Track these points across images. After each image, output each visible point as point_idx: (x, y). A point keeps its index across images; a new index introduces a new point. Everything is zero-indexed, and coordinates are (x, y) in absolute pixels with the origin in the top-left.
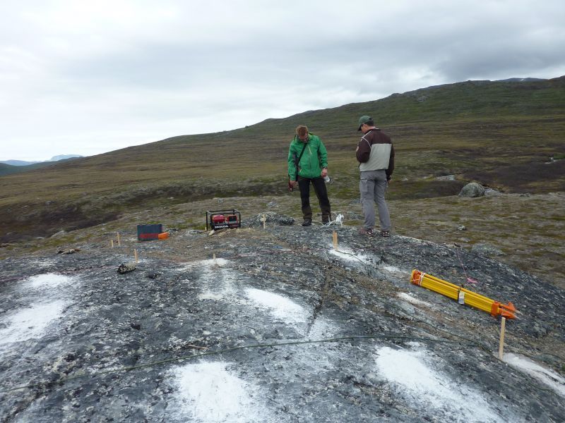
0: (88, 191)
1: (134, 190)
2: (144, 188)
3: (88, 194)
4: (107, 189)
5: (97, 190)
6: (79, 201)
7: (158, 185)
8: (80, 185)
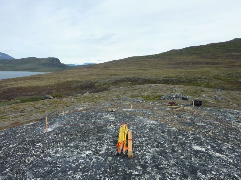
0: (97, 78)
1: (115, 78)
2: (119, 78)
3: (97, 79)
4: (105, 77)
5: (101, 77)
6: (94, 81)
7: (124, 77)
8: (94, 75)
